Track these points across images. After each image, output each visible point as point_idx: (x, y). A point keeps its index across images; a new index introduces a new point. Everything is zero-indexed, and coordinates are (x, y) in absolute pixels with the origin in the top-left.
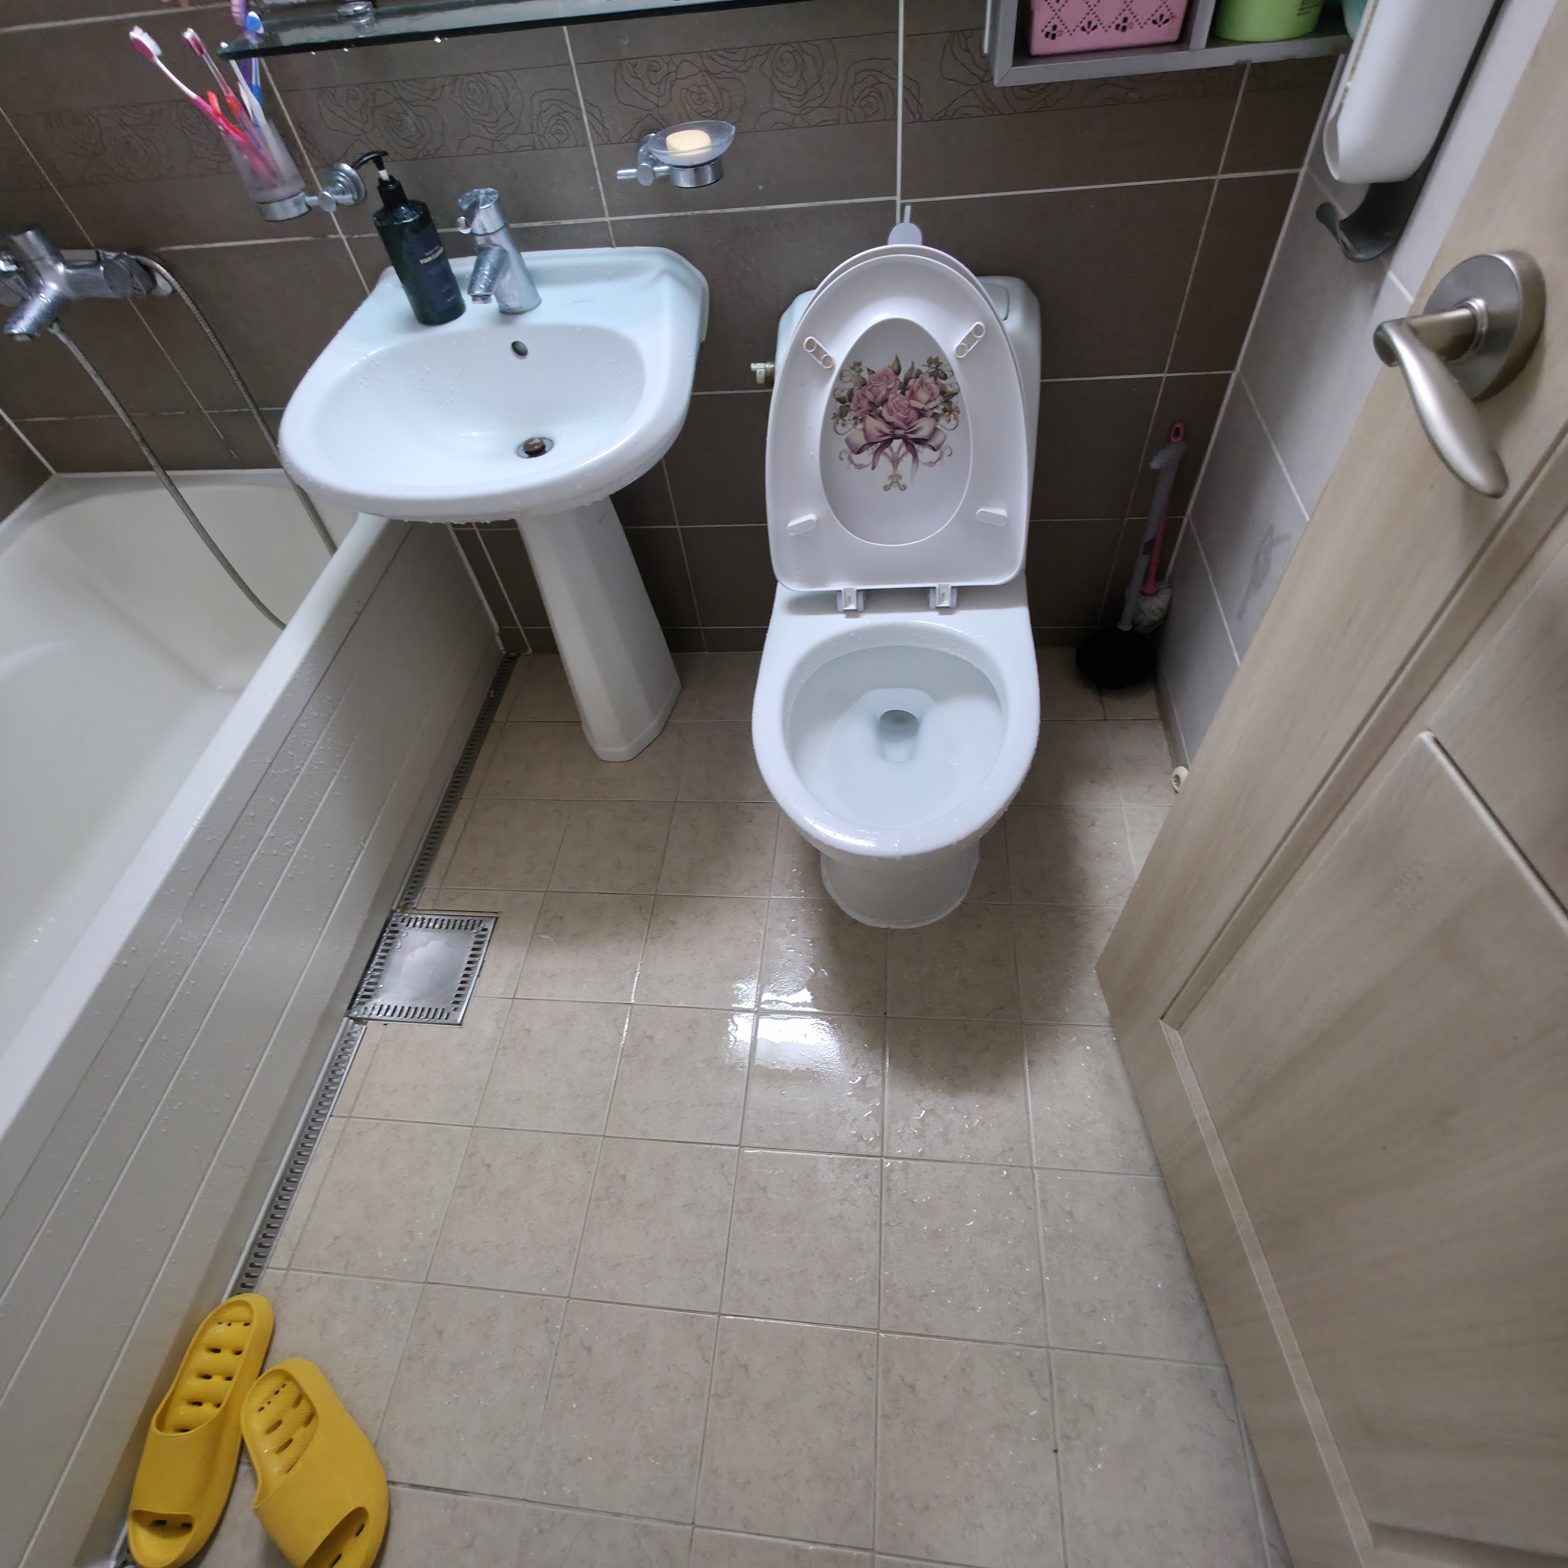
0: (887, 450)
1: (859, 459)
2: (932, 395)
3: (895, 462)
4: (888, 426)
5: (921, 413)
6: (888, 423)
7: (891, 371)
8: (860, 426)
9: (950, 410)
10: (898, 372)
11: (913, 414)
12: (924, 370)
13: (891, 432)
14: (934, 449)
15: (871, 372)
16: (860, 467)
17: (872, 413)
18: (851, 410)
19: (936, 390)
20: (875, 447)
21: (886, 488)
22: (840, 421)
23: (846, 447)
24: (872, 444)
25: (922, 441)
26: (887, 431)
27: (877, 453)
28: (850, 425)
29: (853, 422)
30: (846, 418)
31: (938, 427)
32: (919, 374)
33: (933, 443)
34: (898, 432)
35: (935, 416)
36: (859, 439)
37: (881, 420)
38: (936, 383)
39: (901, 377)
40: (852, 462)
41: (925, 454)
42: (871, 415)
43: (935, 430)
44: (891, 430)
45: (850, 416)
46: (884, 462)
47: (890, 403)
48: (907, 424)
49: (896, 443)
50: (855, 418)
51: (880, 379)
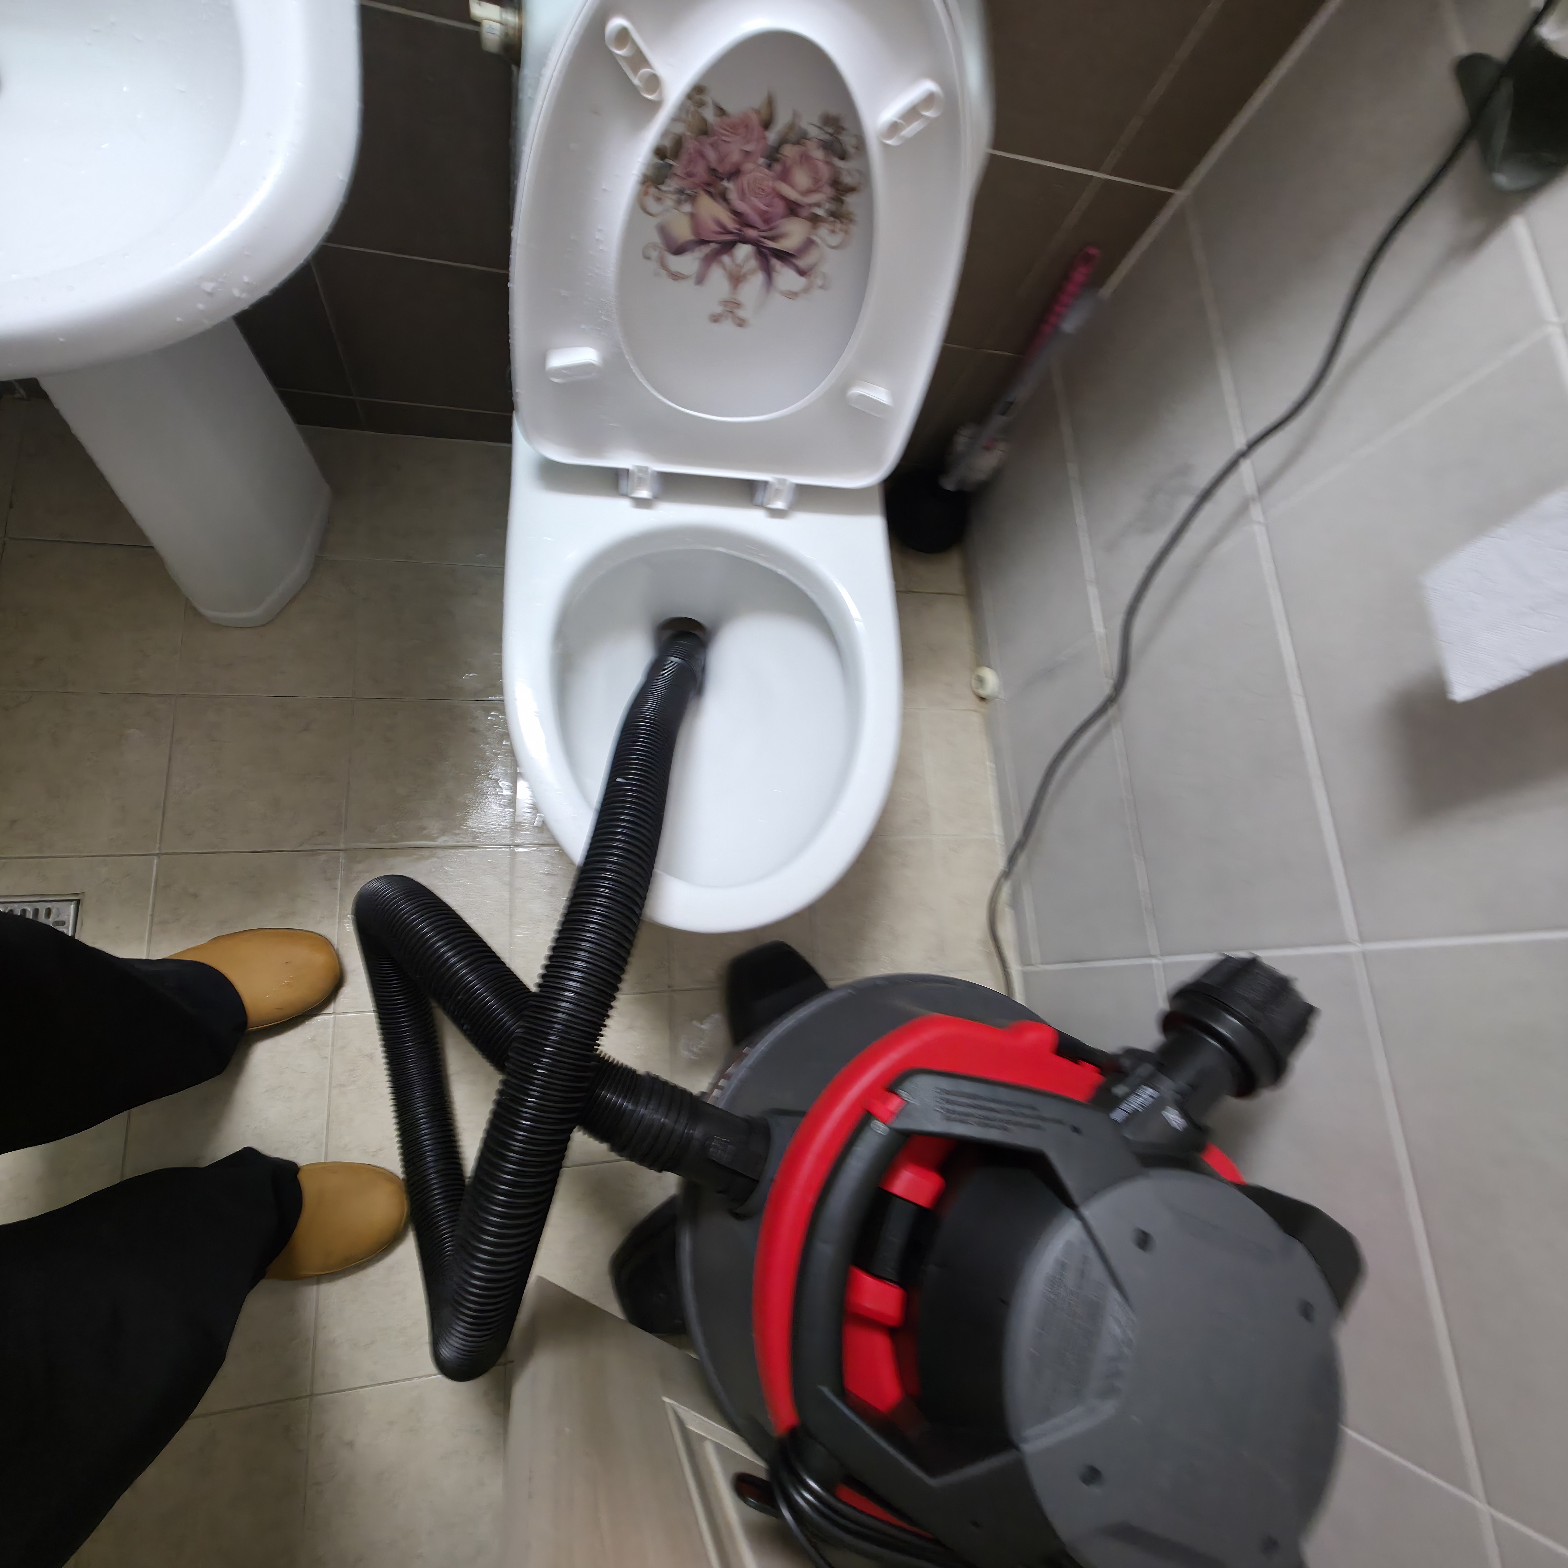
0: (726, 259)
1: (677, 263)
2: (816, 180)
3: (736, 279)
4: (733, 216)
5: (793, 209)
6: (736, 213)
7: (755, 120)
8: (687, 208)
9: (839, 215)
10: (767, 125)
11: (779, 207)
12: (813, 132)
13: (737, 229)
14: (802, 273)
15: (721, 112)
16: (676, 276)
17: (712, 190)
18: (675, 175)
19: (825, 173)
20: (706, 250)
21: (716, 319)
22: (652, 190)
23: (656, 238)
24: (703, 242)
25: (784, 256)
26: (731, 225)
27: (710, 260)
28: (669, 202)
29: (675, 197)
30: (663, 188)
31: (815, 238)
32: (801, 138)
33: (802, 263)
34: (752, 233)
35: (815, 220)
36: (683, 231)
37: (724, 204)
38: (828, 163)
39: (772, 136)
40: (663, 265)
41: (786, 277)
42: (710, 194)
43: (809, 244)
44: (738, 226)
45: (672, 185)
46: (717, 277)
47: (745, 180)
48: (767, 221)
49: (744, 251)
50: (681, 192)
51: (733, 128)
